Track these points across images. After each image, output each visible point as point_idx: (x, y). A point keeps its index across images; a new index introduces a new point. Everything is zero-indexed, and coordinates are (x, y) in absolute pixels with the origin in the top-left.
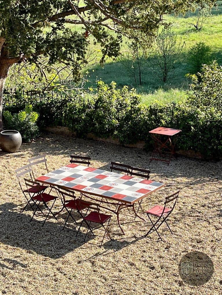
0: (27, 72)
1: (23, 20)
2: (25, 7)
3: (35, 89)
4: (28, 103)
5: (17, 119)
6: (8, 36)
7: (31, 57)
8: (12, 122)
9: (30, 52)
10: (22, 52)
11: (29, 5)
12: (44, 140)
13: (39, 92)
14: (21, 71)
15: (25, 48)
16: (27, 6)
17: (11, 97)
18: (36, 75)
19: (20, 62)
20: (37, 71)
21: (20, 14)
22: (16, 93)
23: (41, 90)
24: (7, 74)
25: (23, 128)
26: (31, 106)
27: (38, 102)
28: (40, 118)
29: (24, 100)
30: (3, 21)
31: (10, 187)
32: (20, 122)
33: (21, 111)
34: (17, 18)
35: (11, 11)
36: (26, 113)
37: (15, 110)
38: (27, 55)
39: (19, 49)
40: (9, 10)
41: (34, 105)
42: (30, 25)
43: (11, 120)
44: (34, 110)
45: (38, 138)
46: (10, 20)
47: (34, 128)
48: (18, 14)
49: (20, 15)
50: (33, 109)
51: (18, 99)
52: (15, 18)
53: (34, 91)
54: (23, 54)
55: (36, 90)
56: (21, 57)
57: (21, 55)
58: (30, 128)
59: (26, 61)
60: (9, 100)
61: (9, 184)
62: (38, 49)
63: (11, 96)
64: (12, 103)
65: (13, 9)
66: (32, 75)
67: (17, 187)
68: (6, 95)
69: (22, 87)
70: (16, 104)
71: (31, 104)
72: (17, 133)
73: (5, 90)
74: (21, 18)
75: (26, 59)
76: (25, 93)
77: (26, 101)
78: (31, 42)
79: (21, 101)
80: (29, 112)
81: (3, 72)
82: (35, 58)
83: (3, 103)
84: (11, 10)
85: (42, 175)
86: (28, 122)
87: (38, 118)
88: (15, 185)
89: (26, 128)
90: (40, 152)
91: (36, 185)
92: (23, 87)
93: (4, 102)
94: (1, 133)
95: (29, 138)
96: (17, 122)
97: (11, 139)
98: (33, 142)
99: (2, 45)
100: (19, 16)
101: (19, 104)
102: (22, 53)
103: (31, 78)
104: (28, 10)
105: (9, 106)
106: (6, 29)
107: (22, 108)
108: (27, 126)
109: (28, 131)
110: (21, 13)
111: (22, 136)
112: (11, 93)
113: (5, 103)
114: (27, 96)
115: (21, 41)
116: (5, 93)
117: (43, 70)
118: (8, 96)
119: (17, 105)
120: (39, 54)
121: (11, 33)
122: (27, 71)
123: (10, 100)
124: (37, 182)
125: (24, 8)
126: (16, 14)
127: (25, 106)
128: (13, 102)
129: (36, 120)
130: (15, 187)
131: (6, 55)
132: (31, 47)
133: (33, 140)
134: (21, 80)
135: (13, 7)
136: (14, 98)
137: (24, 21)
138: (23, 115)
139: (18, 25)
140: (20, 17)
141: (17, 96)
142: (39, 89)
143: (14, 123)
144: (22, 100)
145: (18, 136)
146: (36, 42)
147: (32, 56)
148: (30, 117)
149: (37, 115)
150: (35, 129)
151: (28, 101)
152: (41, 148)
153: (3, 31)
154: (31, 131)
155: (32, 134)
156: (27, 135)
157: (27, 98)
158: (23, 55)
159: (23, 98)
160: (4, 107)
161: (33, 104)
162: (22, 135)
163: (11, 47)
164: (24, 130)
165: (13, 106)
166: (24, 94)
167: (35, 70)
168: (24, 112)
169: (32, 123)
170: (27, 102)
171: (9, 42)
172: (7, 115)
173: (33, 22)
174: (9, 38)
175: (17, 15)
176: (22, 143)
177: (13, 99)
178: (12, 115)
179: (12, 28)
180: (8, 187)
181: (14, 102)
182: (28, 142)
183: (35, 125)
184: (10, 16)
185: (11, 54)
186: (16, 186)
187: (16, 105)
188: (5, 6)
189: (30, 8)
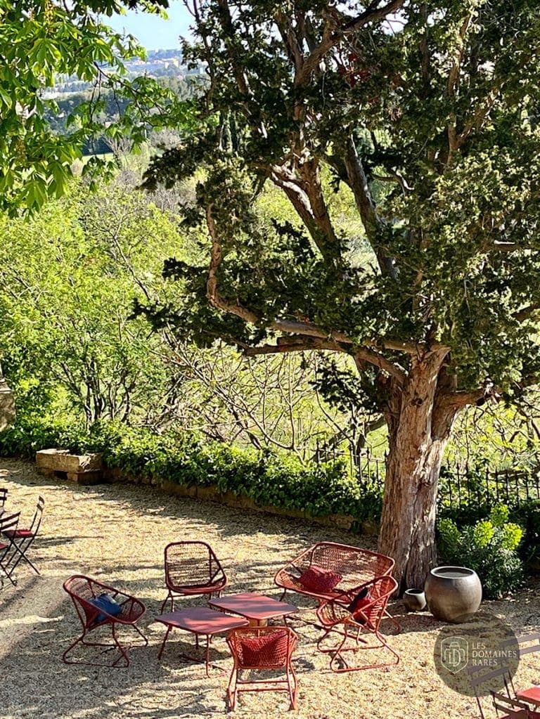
0: (494, 426)
1: (494, 305)
2: (499, 275)
3: (514, 466)
4: (497, 500)
5: (470, 540)
6: (459, 343)
7: (511, 392)
8: (459, 545)
9: (509, 379)
10: (488, 379)
11: (506, 269)
12: (535, 595)
13: (524, 476)
14: (481, 423)
15: (495, 369)
16: (503, 270)
17: (457, 485)
18: (516, 433)
19: (480, 403)
20: (519, 422)
21: (487, 291)
22: (468, 476)
23: (529, 470)
24: (449, 430)
25: (485, 564)
26: (504, 508)
27: (521, 500)
28: (527, 540)
29: (487, 493)
30: (448, 307)
31: (452, 711)
32: (477, 546)
33: (481, 521)
34: (482, 300)
35: (468, 284)
36: (494, 526)
37: (467, 517)
38: (501, 386)
39: (483, 372)
40: (462, 281)
41: (511, 507)
42: (510, 317)
43: (455, 541)
44: (512, 519)
45: (522, 588)
46: (464, 304)
47: (512, 565)
48: (482, 291)
49: (488, 293)
50: (508, 516)
51: (473, 490)
52: (475, 300)
53: (512, 471)
54: (492, 385)
55: (517, 469)
56: (487, 390)
57: (488, 386)
58: (502, 564)
59: (498, 400)
60: (450, 492)
61: (451, 701)
62: (527, 373)
63: (456, 481)
64: (458, 500)
65: (471, 280)
66: (506, 432)
67: (471, 711)
68: (445, 480)
69: (484, 463)
70: (468, 502)
71: (505, 502)
72: (472, 573)
73: (443, 468)
74: (491, 301)
75: (497, 395)
76: (490, 477)
77: (492, 496)
78: (512, 355)
79: (479, 495)
80: (499, 523)
81: (441, 426)
82: (519, 393)
83: (438, 500)
84: (467, 282)
85: (533, 686)
86: (496, 547)
87: (522, 539)
88: (465, 705)
89: (494, 564)
90: (525, 625)
91: (520, 709)
92: (486, 461)
93: (440, 496)
94: (433, 572)
95: (498, 588)
96: (471, 547)
97: (456, 590)
98: (508, 599)
99: (441, 360)
100: (485, 295)
101: (474, 502)
102: (489, 382)
103: (503, 439)
104: (505, 281)
105: (451, 507)
106: (453, 326)
107: (483, 513)
108: (495, 557)
109: (495, 570)
110: (490, 287)
111: (483, 582)
112: (455, 477)
113: (441, 500)
114: (494, 484)
115: (487, 353)
116: (442, 475)
117: (534, 422)
118: (449, 482)
119: (470, 505)
120: (530, 384)
121: (464, 336)
122: (496, 423)
123: (453, 492)
124: (520, 701)
125: (495, 276)
126: (478, 291)
127: (489, 507)
128: (459, 498)
129: (517, 544)
130: (466, 711)
131: (448, 386)
132: (510, 367)
133: (510, 593)
134: (480, 445)
135: (471, 274)
136: (464, 489)
137: (498, 307)
138: (487, 531)
139: (482, 317)
140: (488, 298)
141: (471, 483)
142: (525, 467)
143: (463, 550)
144: (483, 493)
145: (472, 582)
146: (524, 356)
147: (511, 388)
148: (502, 535)
149: (520, 532)
150: (514, 566)
151: (498, 496)
152: (530, 615)
153: (446, 330)
154: (503, 571)
155: (508, 579)
156: (495, 580)
157: (494, 489)
158: (492, 387)
159: (486, 490)
160: (439, 508)
161: (511, 503)
162: (483, 579)
163: (462, 367)
164: (488, 567)
165: (461, 506)
166: (487, 479)
167: (514, 419)
168: (489, 524)
169: (507, 552)
170: (496, 497)
171: (460, 356)
172: (446, 528)
173: (516, 308)
174: (460, 348)
175: (480, 294)
176: (482, 600)
177: (461, 489)
178: (460, 529)
179: (467, 324)
180: (449, 709)
181: (462, 498)
182: (496, 599)
183: (515, 557)
184: (465, 295)
185: (462, 384)
186: (467, 708)
187: (467, 505)
188: (453, 273)
189: (510, 275)
